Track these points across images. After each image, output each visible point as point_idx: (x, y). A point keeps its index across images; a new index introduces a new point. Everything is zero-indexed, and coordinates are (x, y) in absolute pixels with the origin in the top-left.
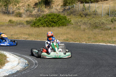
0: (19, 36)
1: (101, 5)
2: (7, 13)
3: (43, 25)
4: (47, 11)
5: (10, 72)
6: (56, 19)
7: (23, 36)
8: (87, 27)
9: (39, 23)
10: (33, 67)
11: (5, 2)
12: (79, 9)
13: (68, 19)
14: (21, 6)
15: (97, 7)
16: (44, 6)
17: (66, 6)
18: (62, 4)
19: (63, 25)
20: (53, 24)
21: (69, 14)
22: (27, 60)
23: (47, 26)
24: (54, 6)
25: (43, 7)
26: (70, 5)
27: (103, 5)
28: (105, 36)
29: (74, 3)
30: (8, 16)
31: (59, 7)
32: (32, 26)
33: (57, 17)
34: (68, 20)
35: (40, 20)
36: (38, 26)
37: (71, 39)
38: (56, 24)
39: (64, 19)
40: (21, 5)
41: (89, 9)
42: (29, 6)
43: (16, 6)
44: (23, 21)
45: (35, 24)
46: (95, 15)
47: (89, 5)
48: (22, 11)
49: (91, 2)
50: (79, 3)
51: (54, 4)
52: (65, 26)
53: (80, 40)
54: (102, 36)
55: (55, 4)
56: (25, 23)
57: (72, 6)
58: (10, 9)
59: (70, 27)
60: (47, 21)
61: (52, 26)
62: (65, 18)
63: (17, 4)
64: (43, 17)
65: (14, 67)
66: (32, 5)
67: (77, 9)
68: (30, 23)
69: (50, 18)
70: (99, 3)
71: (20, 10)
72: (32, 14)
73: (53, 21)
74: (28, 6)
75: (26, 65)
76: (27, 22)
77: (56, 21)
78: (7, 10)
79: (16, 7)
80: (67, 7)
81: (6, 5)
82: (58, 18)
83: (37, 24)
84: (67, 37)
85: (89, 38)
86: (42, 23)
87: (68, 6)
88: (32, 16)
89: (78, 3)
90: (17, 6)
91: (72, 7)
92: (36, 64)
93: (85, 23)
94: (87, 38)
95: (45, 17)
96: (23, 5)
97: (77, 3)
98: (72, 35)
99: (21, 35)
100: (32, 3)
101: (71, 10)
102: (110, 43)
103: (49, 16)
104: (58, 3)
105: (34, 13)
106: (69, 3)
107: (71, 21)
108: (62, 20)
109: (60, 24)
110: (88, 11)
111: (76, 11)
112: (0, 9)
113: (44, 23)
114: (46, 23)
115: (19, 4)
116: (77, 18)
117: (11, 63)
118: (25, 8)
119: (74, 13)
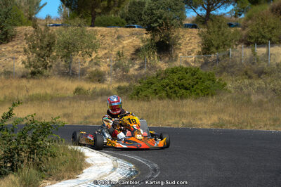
2: (69, 74)
3: (157, 94)
4: (163, 65)
6: (189, 79)
8: (267, 98)
9: (150, 90)
10: (150, 176)
11: (65, 48)
12: (241, 60)
13: (220, 80)
14: (101, 58)
16: (156, 54)
17: (209, 54)
18: (200, 50)
19: (207, 94)
20: (184, 91)
21: (220, 73)
22: (133, 163)
23: (168, 96)
24: (180, 54)
25: (154, 57)
26: (220, 50)
29: (230, 46)
30: (72, 81)
31: (193, 56)
32: (132, 98)
33: (193, 75)
34: (218, 83)
35: (152, 84)
37: (231, 123)
38: (189, 91)
39: (210, 80)
40: (101, 53)
41: (267, 61)
42: (120, 56)
43: (91, 56)
44: (111, 88)
45: (138, 93)
47: (268, 51)
48: (103, 68)
49: (273, 44)
50: (242, 45)
51: (180, 49)
52: (212, 95)
55: (183, 50)
57: (226, 53)
58: (75, 63)
59: (225, 98)
60: (167, 86)
61: (181, 97)
62: (211, 77)
63: (93, 53)
64: (157, 76)
65: (105, 176)
66: (128, 54)
67: (238, 59)
68: (127, 91)
69: (175, 77)
71: (99, 65)
72: (129, 73)
73: (182, 85)
74: (118, 56)
75: (131, 171)
76: (119, 88)
77: (189, 84)
78: (70, 67)
79: (90, 59)
80: (213, 56)
81: (67, 56)
82: (195, 77)
83: (144, 94)
84: (219, 119)
85: (275, 120)
86: (155, 90)
87: (214, 53)
88: (128, 78)
89: (240, 46)
90: (93, 57)
91: (224, 56)
92: (155, 170)
93: (260, 90)
94: (269, 120)
95: (163, 75)
96: (106, 54)
97: (236, 45)
98: (231, 115)
100: (128, 48)
101: (222, 62)
103: (173, 72)
104: (191, 48)
105: (132, 71)
106: (216, 46)
107: (225, 84)
108: (203, 82)
109: (199, 91)
110: (266, 64)
111: (236, 64)
112: (54, 66)
113: (160, 91)
114: (167, 91)
115: (96, 52)
116: (238, 81)
117: (96, 167)
118: (110, 61)
119: (229, 70)
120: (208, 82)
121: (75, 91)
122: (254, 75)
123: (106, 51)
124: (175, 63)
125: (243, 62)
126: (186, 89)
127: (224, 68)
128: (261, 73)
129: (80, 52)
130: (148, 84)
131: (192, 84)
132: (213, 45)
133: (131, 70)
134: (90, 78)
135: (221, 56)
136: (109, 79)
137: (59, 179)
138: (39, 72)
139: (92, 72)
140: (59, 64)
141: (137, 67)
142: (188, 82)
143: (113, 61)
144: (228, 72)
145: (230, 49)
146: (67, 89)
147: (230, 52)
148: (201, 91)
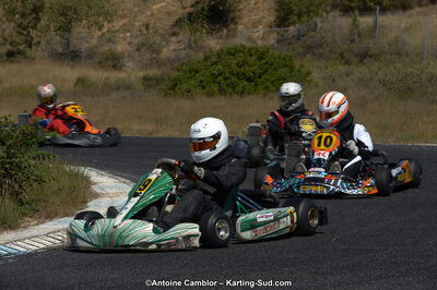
1: (421, 19)
3: (204, 88)
6: (254, 65)
7: (136, 127)
8: (373, 93)
9: (193, 82)
11: (61, 14)
12: (334, 35)
13: (301, 67)
14: (118, 31)
15: (403, 26)
17: (285, 26)
18: (272, 19)
20: (245, 83)
23: (222, 92)
24: (242, 27)
26: (302, 20)
27: (429, 20)
29: (317, 14)
31: (260, 31)
32: (166, 94)
33: (260, 58)
34: (299, 71)
35: (197, 72)
36: (188, 91)
38: (252, 84)
39: (285, 66)
40: (118, 24)
41: (374, 36)
42: (147, 29)
43: (100, 28)
44: (133, 79)
45: (176, 85)
46: (399, 54)
47: (376, 22)
48: (120, 47)
50: (336, 13)
51: (240, 18)
55: (245, 20)
58: (77, 39)
60: (220, 74)
61: (242, 93)
62: (287, 62)
63: (105, 23)
64: (206, 59)
67: (330, 34)
68: (158, 83)
69: (233, 61)
70: (409, 12)
71: (114, 42)
72: (161, 56)
73: (244, 74)
74: (144, 29)
76: (144, 78)
77: (254, 73)
78: (68, 44)
79: (100, 33)
80: (292, 30)
82: (264, 61)
83: (184, 87)
85: (384, 128)
86: (201, 81)
87: (294, 23)
88: (160, 64)
89: (332, 14)
90: (105, 30)
95: (214, 59)
96: (125, 25)
97: (327, 12)
100: (160, 16)
101: (305, 38)
104: (257, 17)
105: (167, 52)
107: (310, 73)
108: (276, 69)
109: (269, 84)
110: (372, 43)
111: (326, 42)
112: (43, 43)
113: (208, 83)
114: (219, 83)
115: (109, 22)
116: (330, 69)
117: (108, 199)
118: (132, 36)
119: (316, 51)
120: (283, 70)
121: (77, 83)
122: (354, 60)
123: (126, 21)
124: (233, 39)
125: (337, 38)
126: (249, 80)
127: (308, 48)
128: (364, 56)
129: (84, 22)
130: (191, 72)
131: (258, 72)
132: (292, 12)
133: (165, 50)
134: (100, 63)
135: (303, 30)
136: (130, 64)
137: (50, 217)
138: (19, 52)
139: (102, 54)
140: (52, 39)
142: (252, 69)
143: (137, 37)
144: (314, 54)
145: (318, 19)
146: (64, 80)
147: (319, 25)
148: (273, 82)
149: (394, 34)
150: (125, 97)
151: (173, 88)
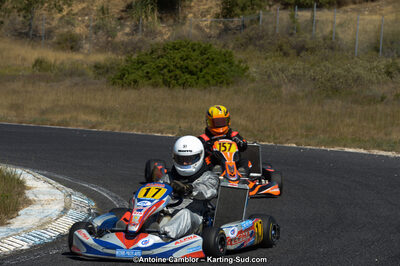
0: (67, 116)
1: (354, 15)
2: (28, 34)
3: (150, 79)
4: (165, 32)
5: (37, 240)
6: (196, 60)
7: (83, 117)
8: (303, 91)
9: (140, 73)
12: (275, 28)
13: (240, 62)
14: (77, 14)
15: (337, 21)
16: (156, 13)
17: (230, 17)
18: (219, 11)
19: (222, 82)
20: (188, 76)
21: (243, 46)
22: (94, 200)
23: (167, 83)
24: (190, 16)
25: (152, 18)
26: (246, 12)
27: (361, 17)
28: (365, 124)
29: (260, 7)
30: (33, 47)
31: (208, 20)
32: (114, 83)
33: (202, 54)
34: (238, 66)
35: (143, 63)
36: (135, 82)
37: (247, 131)
38: (195, 77)
39: (226, 61)
40: (77, 8)
41: (311, 31)
42: (103, 13)
43: (61, 11)
44: (85, 66)
45: (124, 75)
46: (332, 48)
47: (313, 16)
48: (79, 30)
49: (320, 7)
50: (277, 6)
51: (190, 7)
52: (228, 84)
53: (277, 135)
54: (353, 124)
55: (195, 9)
56: (91, 73)
57: (254, 17)
58: (38, 20)
59: (245, 90)
60: (165, 67)
61: (184, 85)
62: (227, 58)
63: (65, 7)
64: (152, 52)
65: (50, 222)
66: (116, 11)
67: (271, 27)
68: (107, 71)
69: (177, 55)
70: (344, 8)
71: (73, 25)
72: (116, 40)
73: (187, 68)
74: (100, 13)
75: (90, 214)
76: (97, 67)
77: (196, 67)
78: (30, 25)
79: (59, 15)
80: (237, 21)
81: (28, 9)
83: (132, 77)
85: (309, 129)
86: (148, 73)
87: (237, 15)
88: (114, 47)
89: (275, 7)
90: (65, 13)
91: (252, 21)
93: (295, 79)
94: (301, 128)
95: (160, 52)
96: (83, 9)
97: (270, 6)
98: (250, 118)
99: (75, 114)
100: (116, 2)
101: (248, 30)
102: (379, 147)
103: (174, 48)
104: (206, 7)
105: (120, 37)
106: (242, 5)
107: (247, 68)
108: (216, 64)
109: (210, 78)
110: (309, 36)
111: (267, 34)
112: (6, 22)
113: (154, 74)
114: (163, 75)
115: (70, 5)
116: (269, 60)
117: (40, 207)
118: (89, 20)
119: (257, 43)
120: (223, 65)
121: (35, 65)
122: (291, 51)
123: (84, 5)
125: (277, 31)
126: (192, 73)
127: (251, 39)
128: (301, 49)
129: (46, 5)
130: (138, 63)
131: (200, 66)
132: (237, 5)
133: (119, 34)
134: (59, 43)
135: (247, 22)
136: (88, 46)
139: (62, 35)
140: (15, 19)
141: (127, 30)
142: (195, 63)
143: (94, 21)
144: (255, 45)
145: (261, 12)
146: (24, 59)
147: (261, 16)
148: (213, 77)
149: (329, 29)
150: (76, 84)
151: (121, 77)
